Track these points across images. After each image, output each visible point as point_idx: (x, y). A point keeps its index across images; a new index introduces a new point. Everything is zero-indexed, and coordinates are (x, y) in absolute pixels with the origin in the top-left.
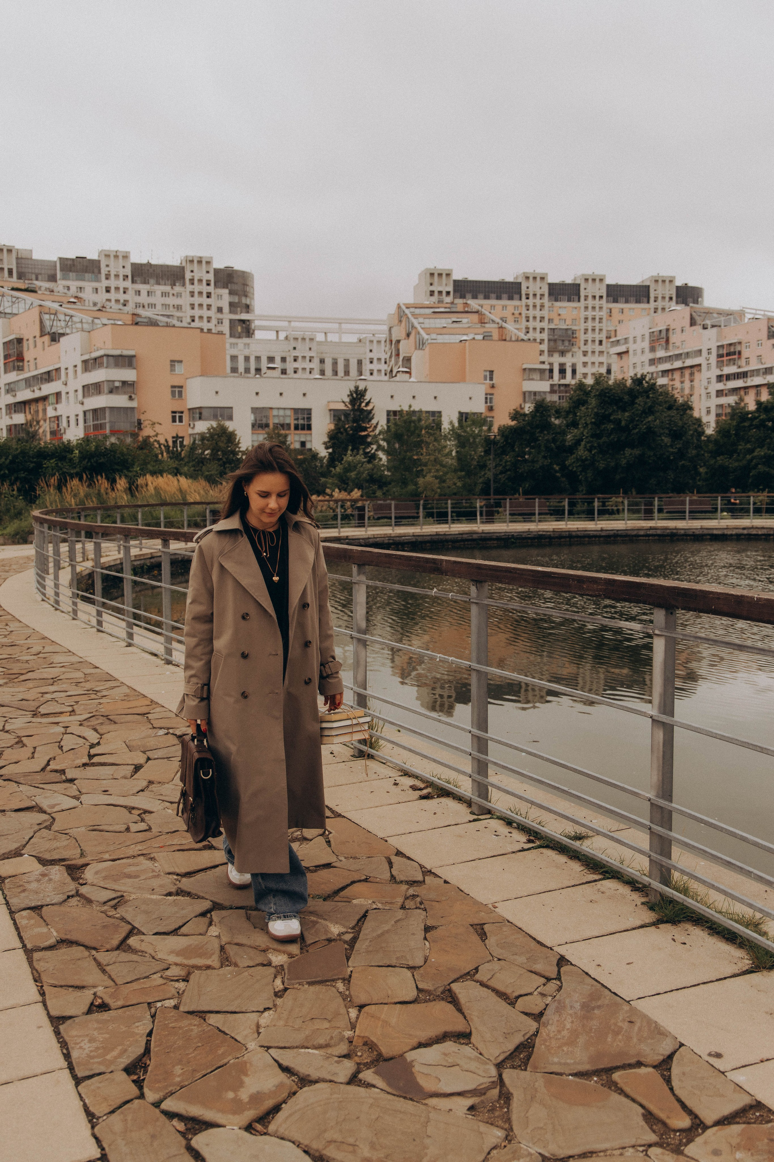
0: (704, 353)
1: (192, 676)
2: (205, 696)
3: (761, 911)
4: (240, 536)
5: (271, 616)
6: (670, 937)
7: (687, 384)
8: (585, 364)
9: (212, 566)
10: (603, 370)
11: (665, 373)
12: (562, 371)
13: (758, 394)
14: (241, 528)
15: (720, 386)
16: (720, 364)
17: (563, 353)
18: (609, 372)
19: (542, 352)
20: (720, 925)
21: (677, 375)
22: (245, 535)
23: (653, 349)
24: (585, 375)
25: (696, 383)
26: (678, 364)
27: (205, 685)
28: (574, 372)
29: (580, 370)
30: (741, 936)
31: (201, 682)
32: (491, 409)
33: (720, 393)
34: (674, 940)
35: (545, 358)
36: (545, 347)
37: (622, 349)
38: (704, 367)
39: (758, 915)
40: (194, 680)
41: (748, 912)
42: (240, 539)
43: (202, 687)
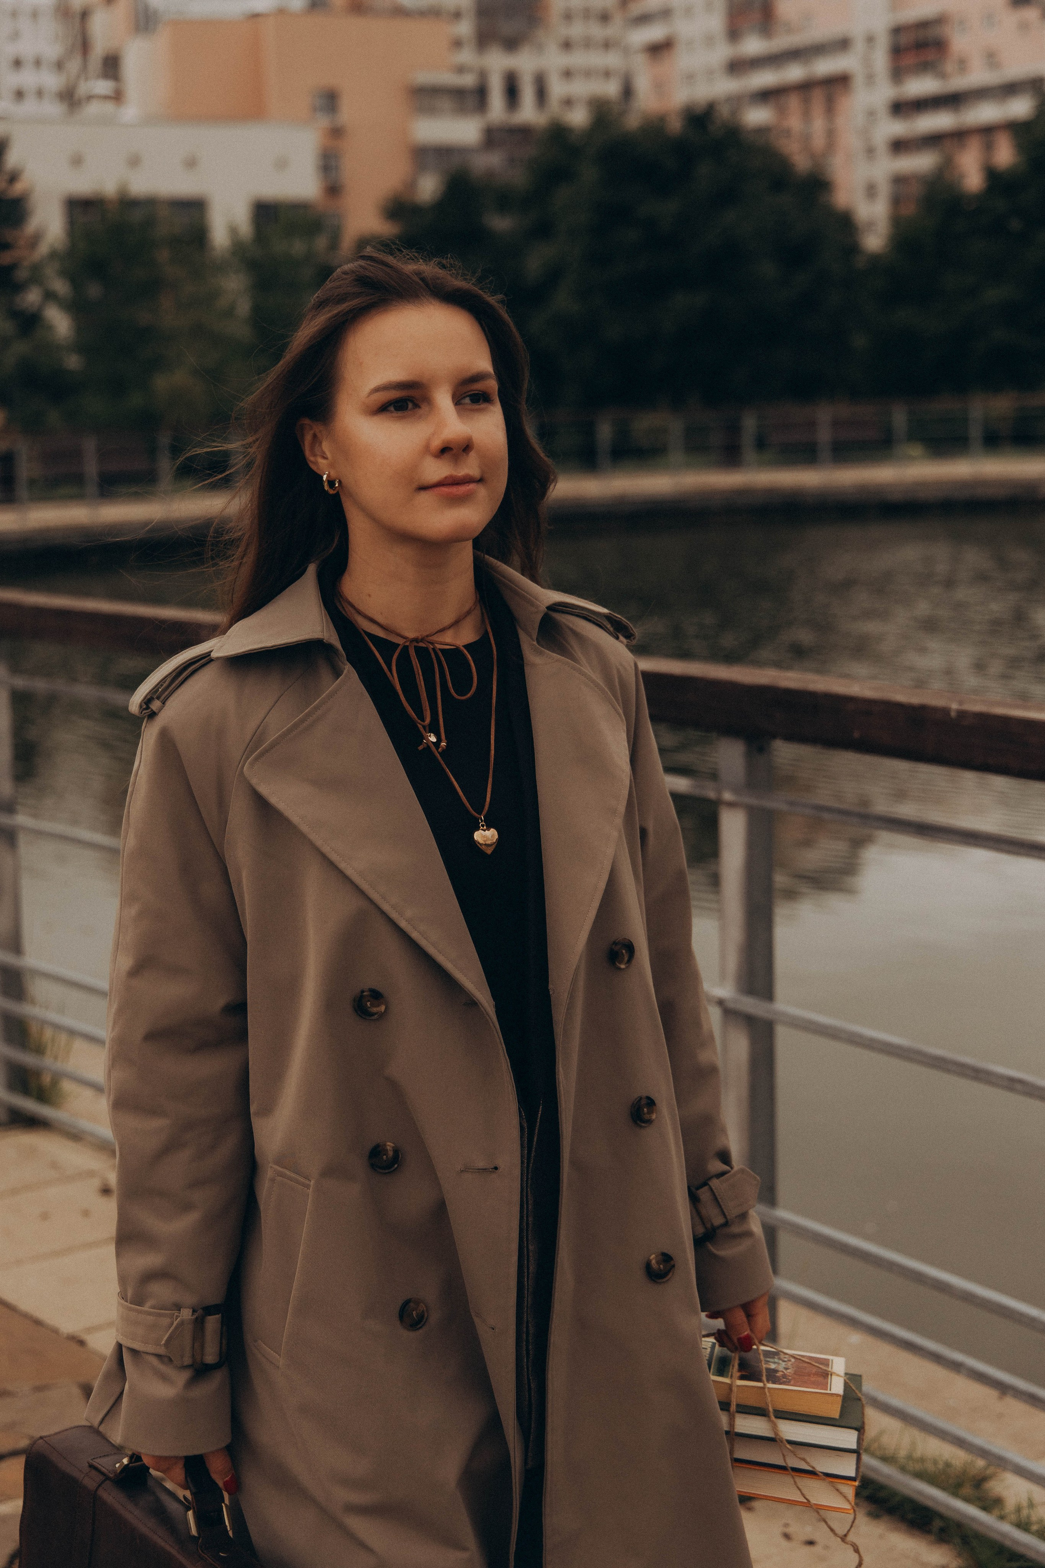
0: (859, 46)
1: (150, 1277)
2: (210, 1358)
3: (983, 1453)
4: (325, 673)
5: (472, 1003)
6: (777, 1529)
7: (818, 124)
8: (568, 74)
9: (222, 804)
10: (611, 89)
11: (766, 96)
12: (512, 92)
13: (989, 147)
14: (331, 637)
15: (898, 128)
16: (898, 74)
17: (511, 44)
18: (628, 92)
19: (457, 44)
20: (894, 1493)
21: (794, 102)
22: (348, 669)
23: (734, 34)
24: (568, 102)
25: (841, 121)
26: (794, 73)
27: (208, 1310)
28: (541, 93)
29: (557, 89)
30: (941, 1517)
31: (190, 1299)
32: (333, 190)
33: (899, 146)
34: (787, 1536)
35: (467, 56)
36: (465, 28)
37: (654, 33)
38: (859, 81)
39: (981, 1463)
40: (162, 1291)
41: (957, 1457)
42: (330, 686)
43: (199, 1323)
